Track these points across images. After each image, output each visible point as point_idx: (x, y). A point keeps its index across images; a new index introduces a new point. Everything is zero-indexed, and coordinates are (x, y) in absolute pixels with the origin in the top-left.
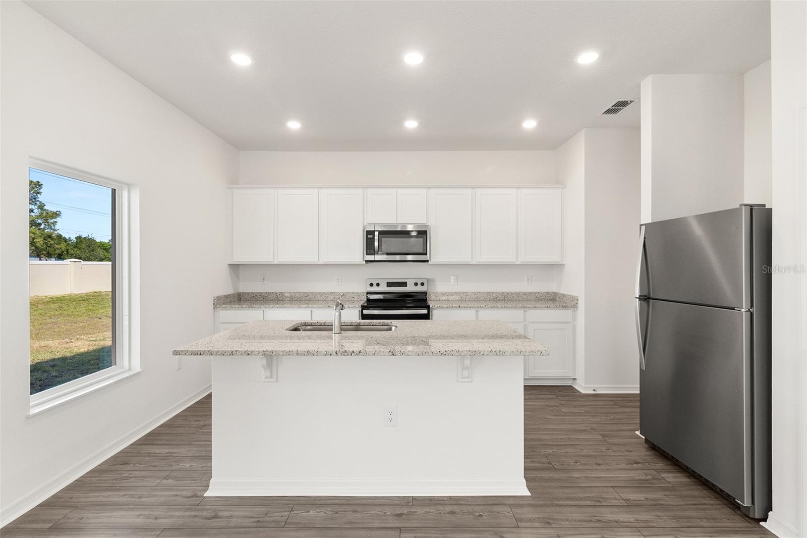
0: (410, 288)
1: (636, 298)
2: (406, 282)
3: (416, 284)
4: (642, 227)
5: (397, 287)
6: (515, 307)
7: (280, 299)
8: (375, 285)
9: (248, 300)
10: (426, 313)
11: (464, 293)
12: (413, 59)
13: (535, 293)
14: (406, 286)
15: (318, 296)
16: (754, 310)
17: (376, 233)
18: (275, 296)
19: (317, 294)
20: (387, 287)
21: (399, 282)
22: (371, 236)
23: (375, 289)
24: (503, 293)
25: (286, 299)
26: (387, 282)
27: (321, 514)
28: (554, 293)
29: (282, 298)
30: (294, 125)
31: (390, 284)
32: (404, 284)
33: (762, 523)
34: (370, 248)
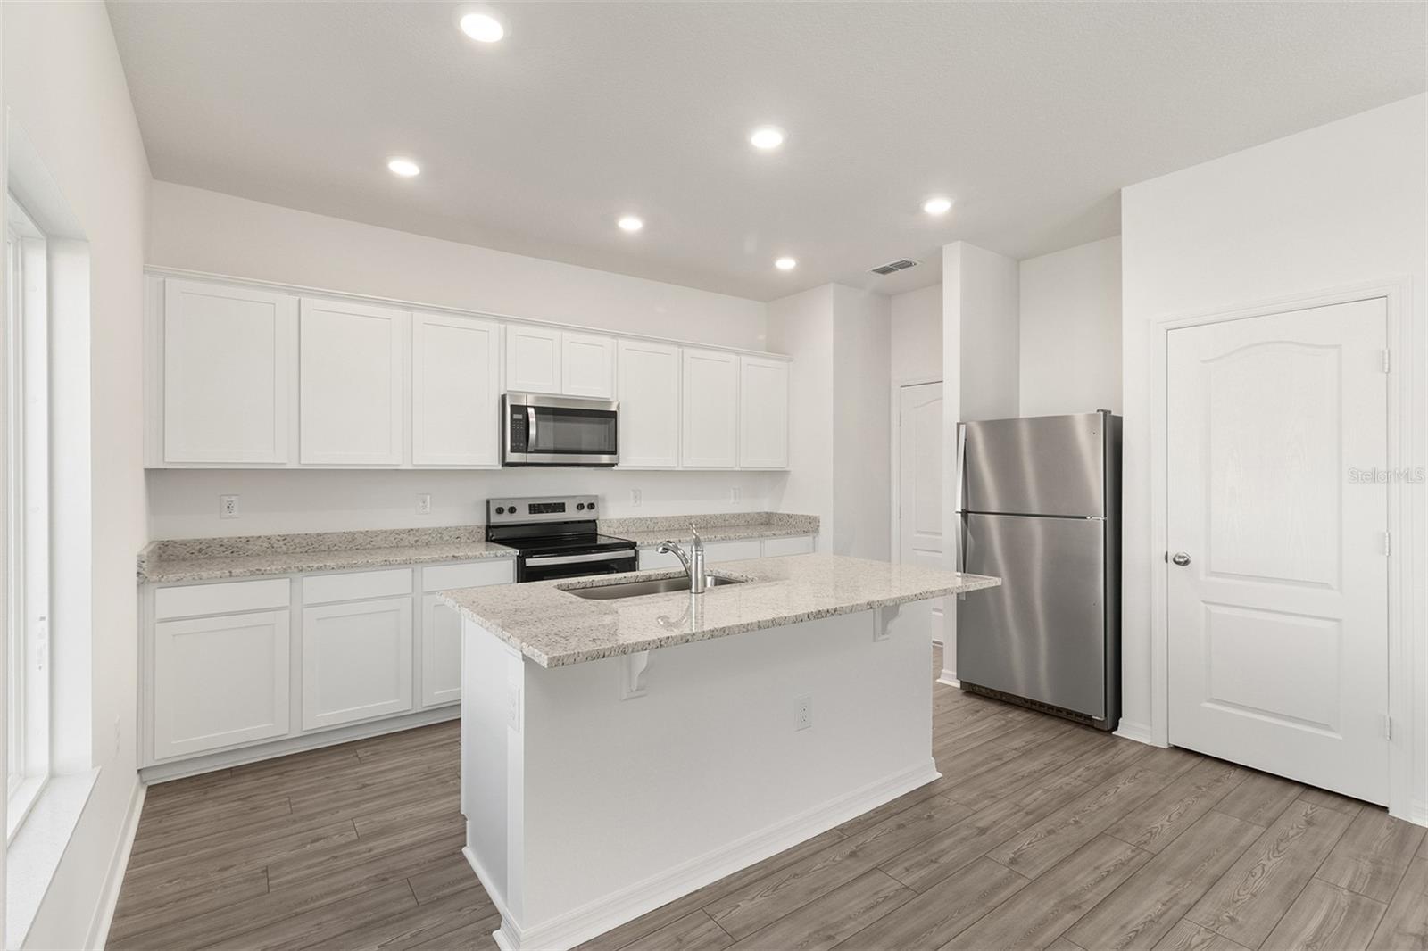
0: (571, 514)
1: (957, 512)
2: (564, 504)
3: (580, 507)
4: (961, 426)
5: (547, 512)
6: (751, 537)
7: (279, 550)
8: (506, 509)
9: (184, 560)
10: (633, 555)
11: (651, 519)
12: (767, 139)
13: (744, 514)
14: (564, 511)
15: (379, 538)
16: (1107, 518)
17: (531, 411)
18: (266, 545)
19: (376, 533)
20: (530, 513)
21: (551, 504)
22: (520, 417)
23: (506, 518)
24: (705, 516)
25: (298, 550)
26: (530, 506)
27: (758, 900)
28: (767, 513)
29: (284, 548)
30: (404, 168)
31: (535, 509)
32: (560, 507)
33: (1114, 733)
34: (521, 439)
